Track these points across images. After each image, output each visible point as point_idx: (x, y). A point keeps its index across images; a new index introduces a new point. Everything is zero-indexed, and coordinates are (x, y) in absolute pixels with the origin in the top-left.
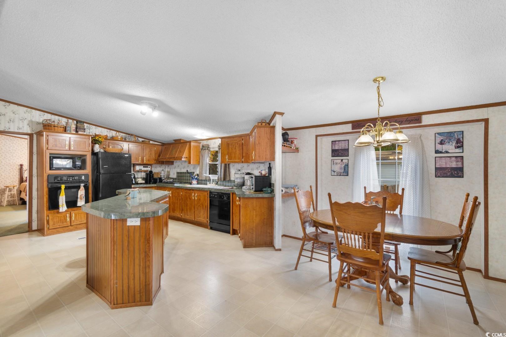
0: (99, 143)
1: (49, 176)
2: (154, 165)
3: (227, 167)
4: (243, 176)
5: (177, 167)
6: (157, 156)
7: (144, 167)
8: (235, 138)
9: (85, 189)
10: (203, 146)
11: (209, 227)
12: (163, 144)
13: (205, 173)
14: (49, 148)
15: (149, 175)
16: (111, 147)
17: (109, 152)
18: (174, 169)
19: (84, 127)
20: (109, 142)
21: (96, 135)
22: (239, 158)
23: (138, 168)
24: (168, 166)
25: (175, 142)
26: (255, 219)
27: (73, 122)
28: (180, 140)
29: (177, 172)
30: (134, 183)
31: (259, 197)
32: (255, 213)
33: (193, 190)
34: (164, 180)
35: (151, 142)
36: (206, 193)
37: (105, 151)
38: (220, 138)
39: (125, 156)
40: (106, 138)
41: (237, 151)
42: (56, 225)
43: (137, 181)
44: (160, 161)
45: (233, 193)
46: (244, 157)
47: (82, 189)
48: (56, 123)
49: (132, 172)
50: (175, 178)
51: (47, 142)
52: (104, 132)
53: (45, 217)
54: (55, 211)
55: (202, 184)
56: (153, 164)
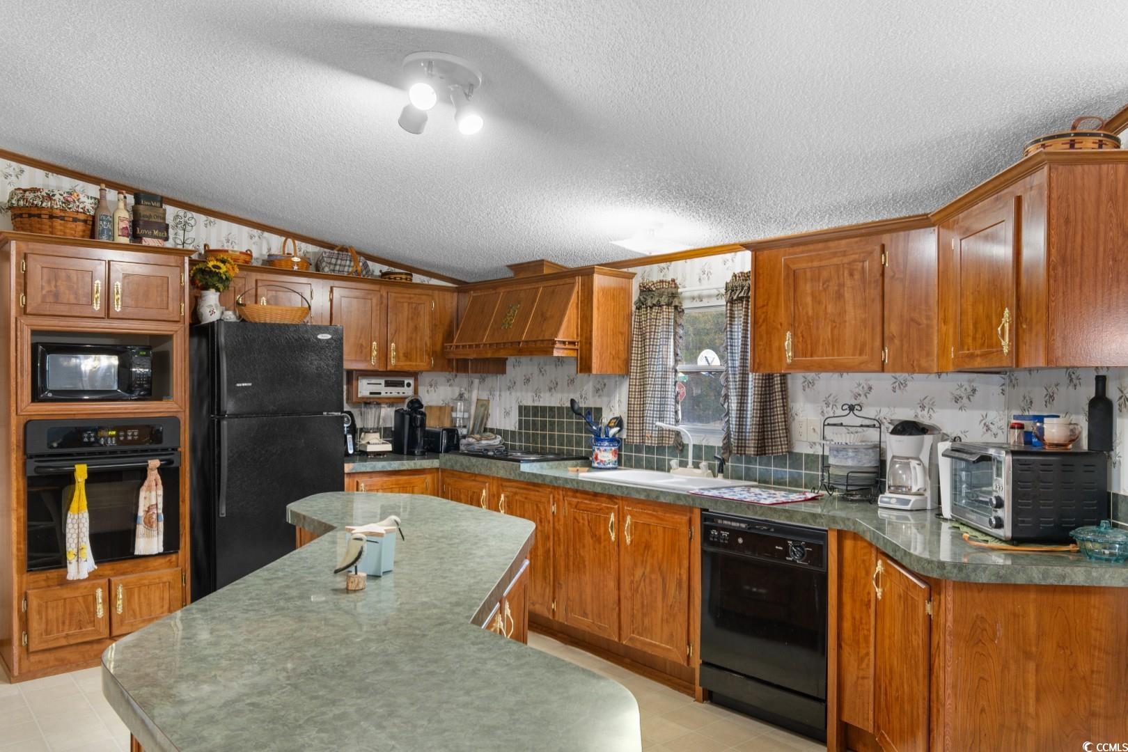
0: (220, 286)
1: (28, 426)
2: (424, 374)
3: (777, 387)
4: (873, 435)
5: (520, 380)
6: (439, 338)
7: (388, 384)
8: (831, 244)
9: (163, 484)
10: (645, 290)
11: (699, 689)
12: (462, 287)
13: (656, 414)
14: (28, 310)
15: (407, 417)
16: (263, 301)
17: (257, 320)
18: (506, 394)
19: (164, 218)
20: (256, 281)
21: (209, 252)
22: (863, 345)
23: (365, 388)
24: (483, 380)
25: (516, 274)
26: (1032, 710)
27: (122, 196)
28: (540, 263)
29: (520, 408)
30: (351, 452)
31: (1067, 582)
32: (1031, 679)
33: (611, 498)
34: (464, 437)
35: (417, 278)
36: (685, 519)
37: (242, 320)
38: (746, 246)
39: (320, 337)
40: (245, 263)
41: (850, 308)
42: (55, 635)
43: (363, 442)
44: (452, 356)
45: (841, 535)
46: (892, 338)
47: (154, 483)
48: (58, 203)
49: (346, 408)
50: (513, 433)
51: (22, 281)
52: (239, 239)
53: (15, 603)
54: (53, 574)
55: (638, 465)
56: (421, 372)
